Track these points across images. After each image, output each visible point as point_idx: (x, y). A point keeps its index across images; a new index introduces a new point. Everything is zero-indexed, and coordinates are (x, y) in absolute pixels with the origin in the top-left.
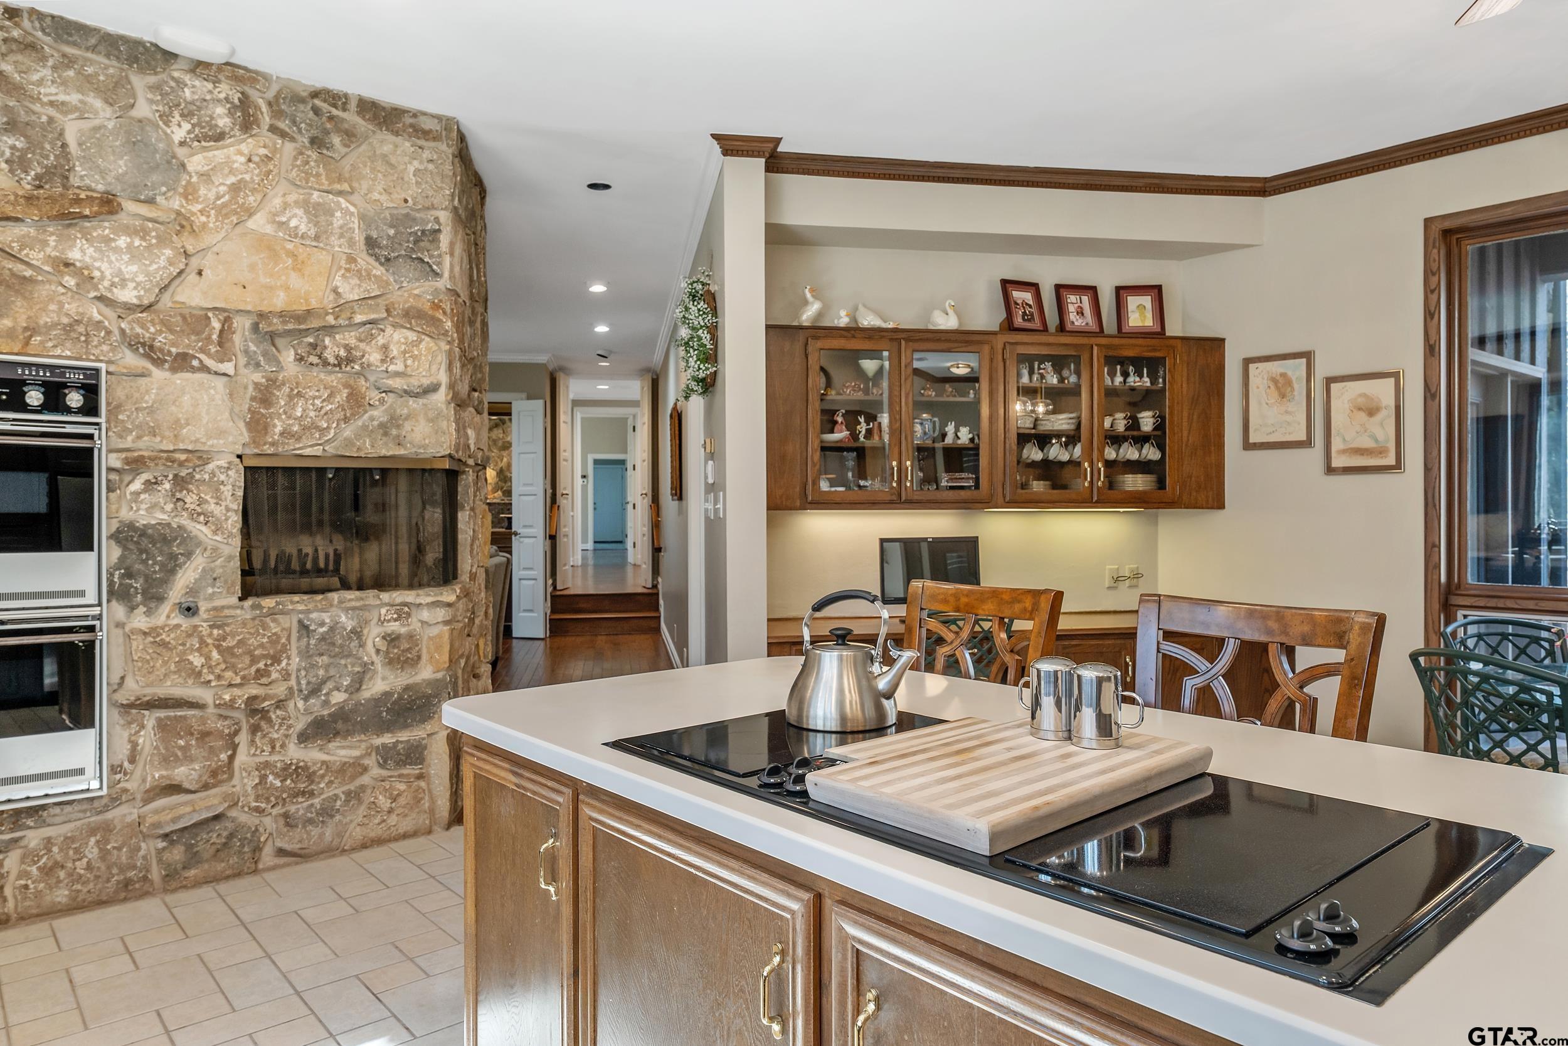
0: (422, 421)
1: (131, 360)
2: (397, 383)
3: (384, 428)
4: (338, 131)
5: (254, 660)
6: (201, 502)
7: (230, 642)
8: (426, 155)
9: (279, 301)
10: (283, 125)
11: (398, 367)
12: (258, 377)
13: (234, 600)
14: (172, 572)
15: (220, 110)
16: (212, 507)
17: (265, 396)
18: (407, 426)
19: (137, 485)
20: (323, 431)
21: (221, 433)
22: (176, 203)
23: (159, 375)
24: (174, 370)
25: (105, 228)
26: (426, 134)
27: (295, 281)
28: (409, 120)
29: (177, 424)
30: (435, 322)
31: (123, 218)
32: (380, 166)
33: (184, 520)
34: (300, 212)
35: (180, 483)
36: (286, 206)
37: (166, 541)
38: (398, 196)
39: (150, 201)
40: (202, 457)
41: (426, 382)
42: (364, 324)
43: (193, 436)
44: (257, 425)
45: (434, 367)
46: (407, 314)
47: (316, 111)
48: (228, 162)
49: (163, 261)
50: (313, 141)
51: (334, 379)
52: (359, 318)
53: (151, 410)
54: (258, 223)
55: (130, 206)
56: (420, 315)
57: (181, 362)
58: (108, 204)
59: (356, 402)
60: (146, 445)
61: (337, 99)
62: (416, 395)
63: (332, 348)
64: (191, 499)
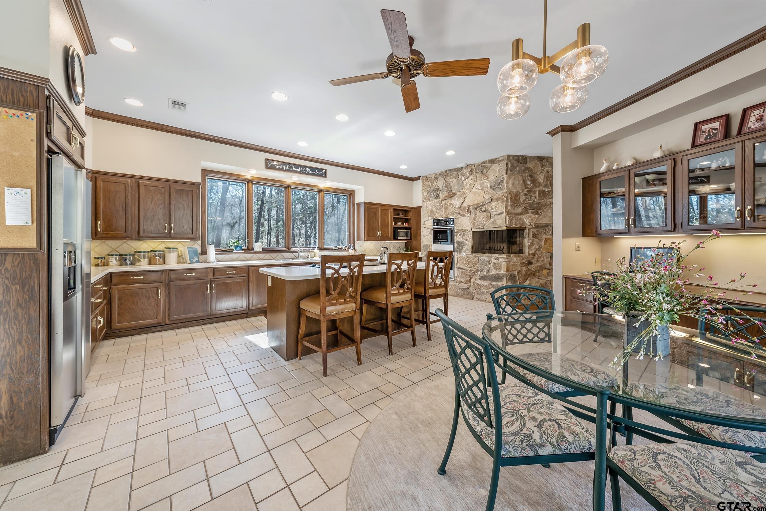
0: (500, 220)
1: (459, 216)
2: (494, 213)
3: (493, 222)
4: (485, 168)
5: (473, 264)
6: (466, 237)
7: (469, 260)
8: (501, 165)
9: (476, 202)
10: (477, 171)
11: (494, 210)
12: (474, 216)
13: (470, 253)
14: (462, 248)
15: (468, 173)
16: (467, 238)
17: (474, 219)
18: (497, 221)
19: (458, 235)
20: (483, 224)
21: (468, 226)
22: (463, 191)
23: (462, 217)
24: (463, 217)
25: (455, 197)
26: (500, 161)
27: (478, 198)
28: (497, 160)
29: (463, 225)
30: (503, 199)
31: (457, 195)
32: (493, 171)
33: (464, 240)
34: (479, 185)
35: (464, 234)
36: (477, 185)
37: (462, 243)
38: (495, 176)
39: (460, 191)
40: (466, 230)
41: (500, 212)
42: (488, 203)
43: (465, 227)
44: (474, 224)
45: (502, 209)
46: (497, 199)
47: (482, 166)
48: (468, 181)
49: (461, 200)
50: (481, 172)
51: (484, 214)
52: (487, 202)
53: (460, 223)
54: (474, 190)
55: (457, 193)
56: (499, 198)
57: (463, 215)
58: (455, 194)
59: (489, 218)
60: (460, 228)
61: (484, 162)
62: (498, 215)
63: (483, 209)
64: (465, 237)
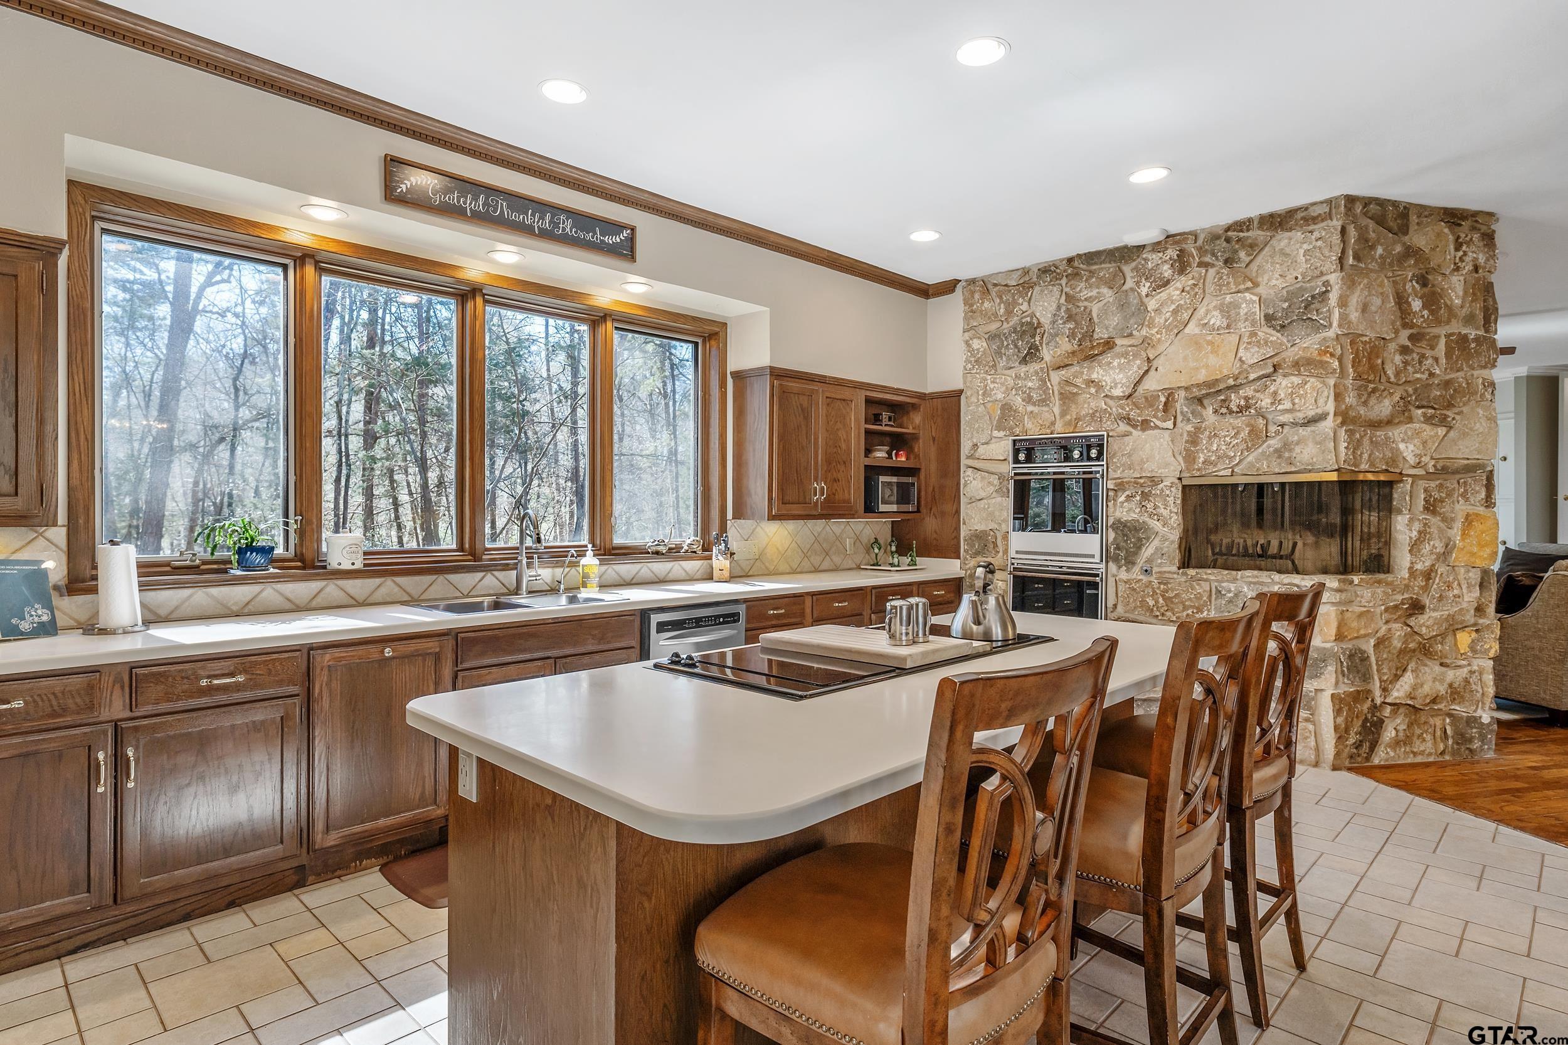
0: (1311, 445)
1: (1123, 427)
2: (1286, 418)
3: (1278, 453)
4: (1243, 246)
5: (1185, 608)
6: (1156, 507)
7: (1170, 594)
8: (1316, 234)
9: (1202, 376)
10: (1208, 259)
11: (1287, 405)
12: (1190, 428)
13: (1174, 569)
14: (1139, 548)
15: (1166, 267)
16: (1162, 510)
17: (1194, 440)
18: (1298, 449)
19: (1122, 499)
20: (1231, 458)
21: (1167, 465)
22: (1144, 332)
23: (1136, 433)
24: (1143, 430)
25: (1107, 358)
26: (1315, 220)
27: (1213, 360)
28: (1300, 215)
29: (1142, 462)
30: (1322, 364)
31: (1117, 349)
32: (1277, 259)
33: (1145, 518)
34: (1216, 313)
35: (1145, 496)
36: (1207, 312)
37: (1137, 530)
38: (1290, 277)
39: (1130, 335)
40: (1154, 481)
41: (1311, 414)
42: (1259, 378)
43: (1152, 468)
44: (1190, 458)
45: (1321, 401)
46: (1296, 364)
47: (1228, 240)
48: (1170, 297)
49: (1136, 367)
50: (1226, 262)
51: (1239, 421)
52: (1252, 376)
53: (1130, 455)
54: (1192, 329)
55: (1119, 342)
56: (1309, 362)
57: (1145, 425)
58: (1109, 345)
59: (1256, 436)
60: (1129, 475)
61: (1242, 226)
62: (1304, 425)
63: (1235, 401)
64: (1150, 506)
